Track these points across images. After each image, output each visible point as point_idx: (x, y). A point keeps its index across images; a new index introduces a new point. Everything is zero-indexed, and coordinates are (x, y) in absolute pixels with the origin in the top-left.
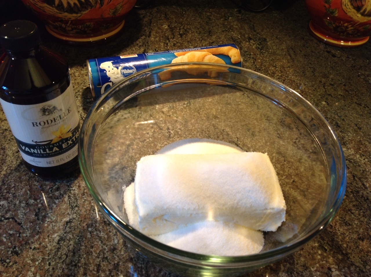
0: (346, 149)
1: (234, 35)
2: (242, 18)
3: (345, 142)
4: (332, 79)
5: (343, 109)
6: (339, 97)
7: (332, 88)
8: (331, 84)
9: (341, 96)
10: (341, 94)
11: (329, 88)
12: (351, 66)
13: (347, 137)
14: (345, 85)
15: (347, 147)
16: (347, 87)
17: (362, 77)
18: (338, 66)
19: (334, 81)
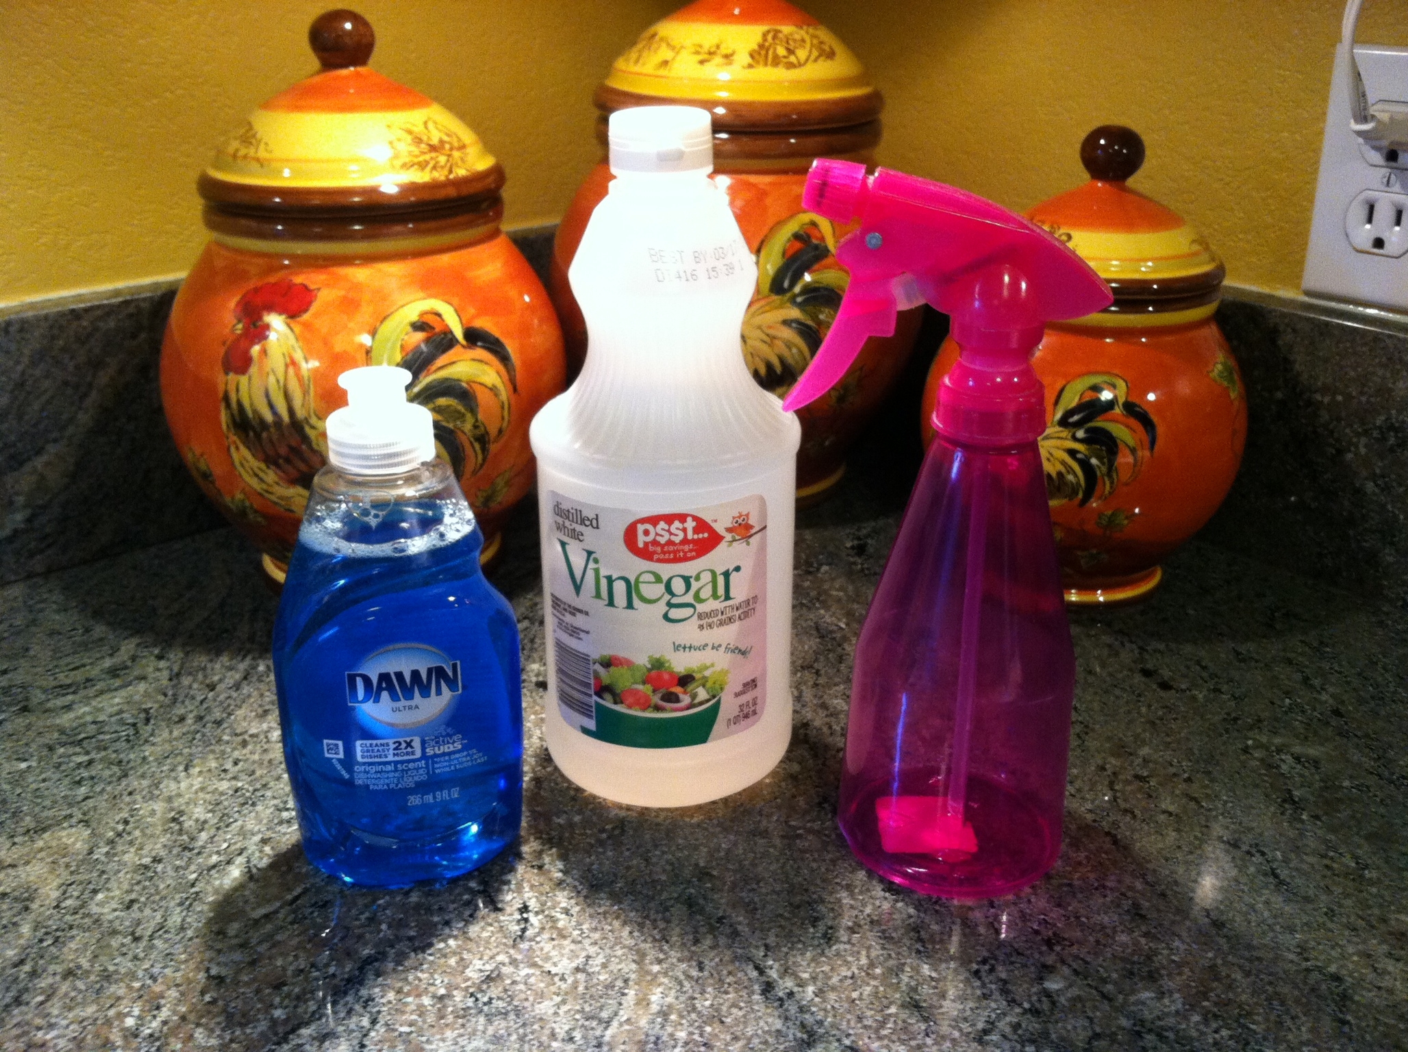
0: (1153, 995)
1: (828, 619)
2: (862, 570)
3: (1157, 970)
4: (1144, 760)
5: (1167, 860)
6: (1162, 817)
7: (1140, 789)
8: (1137, 777)
9: (1170, 814)
10: (1171, 808)
11: (1129, 788)
12: (1225, 720)
13: (1165, 952)
14: (1189, 780)
15: (1161, 986)
16: (1195, 786)
17: (1257, 754)
18: (1175, 719)
19: (1151, 765)
